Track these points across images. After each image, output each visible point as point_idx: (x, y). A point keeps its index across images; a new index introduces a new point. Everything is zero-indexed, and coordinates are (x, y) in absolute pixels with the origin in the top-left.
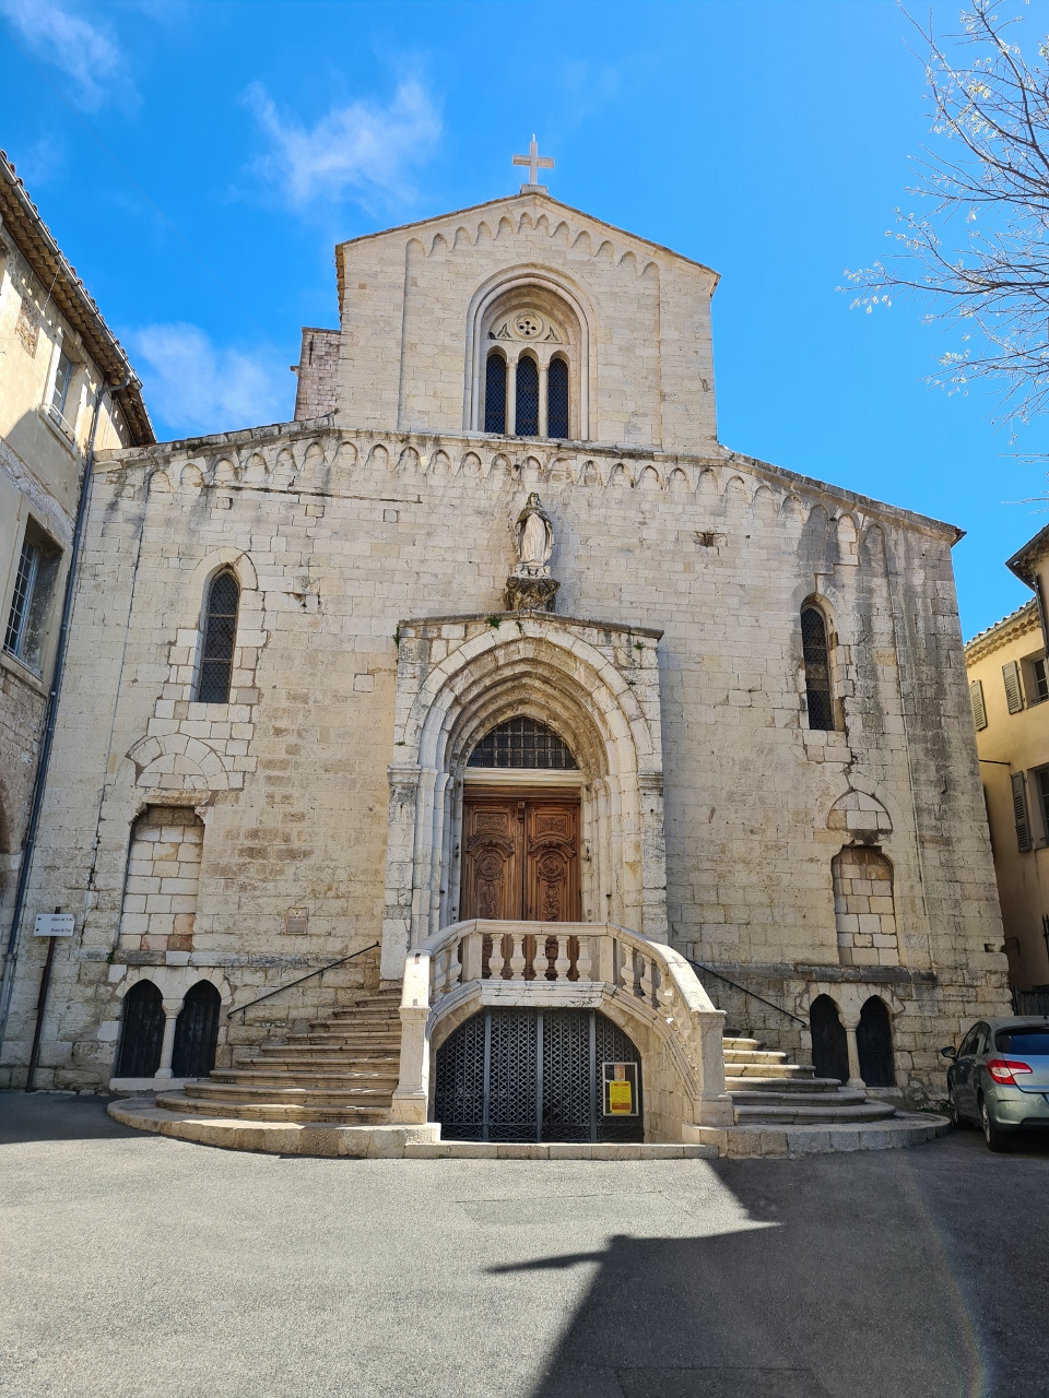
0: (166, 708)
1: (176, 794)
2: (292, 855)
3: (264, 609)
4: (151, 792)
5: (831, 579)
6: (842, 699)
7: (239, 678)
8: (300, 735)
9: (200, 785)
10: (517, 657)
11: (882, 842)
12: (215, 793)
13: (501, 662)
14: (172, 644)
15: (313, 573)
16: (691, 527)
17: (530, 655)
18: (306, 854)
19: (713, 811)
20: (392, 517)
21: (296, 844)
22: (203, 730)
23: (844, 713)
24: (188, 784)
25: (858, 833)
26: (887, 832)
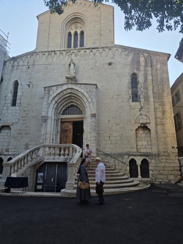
0: (5, 108)
1: (6, 124)
2: (26, 134)
3: (22, 88)
4: (2, 123)
5: (138, 69)
6: (140, 95)
7: (18, 101)
8: (28, 111)
9: (10, 122)
10: (68, 93)
11: (148, 125)
12: (13, 123)
13: (65, 94)
14: (6, 96)
15: (31, 81)
16: (106, 62)
17: (70, 92)
18: (29, 134)
19: (109, 121)
20: (46, 68)
21: (27, 132)
22: (11, 111)
23: (140, 98)
24: (8, 122)
25: (142, 124)
26: (149, 123)
